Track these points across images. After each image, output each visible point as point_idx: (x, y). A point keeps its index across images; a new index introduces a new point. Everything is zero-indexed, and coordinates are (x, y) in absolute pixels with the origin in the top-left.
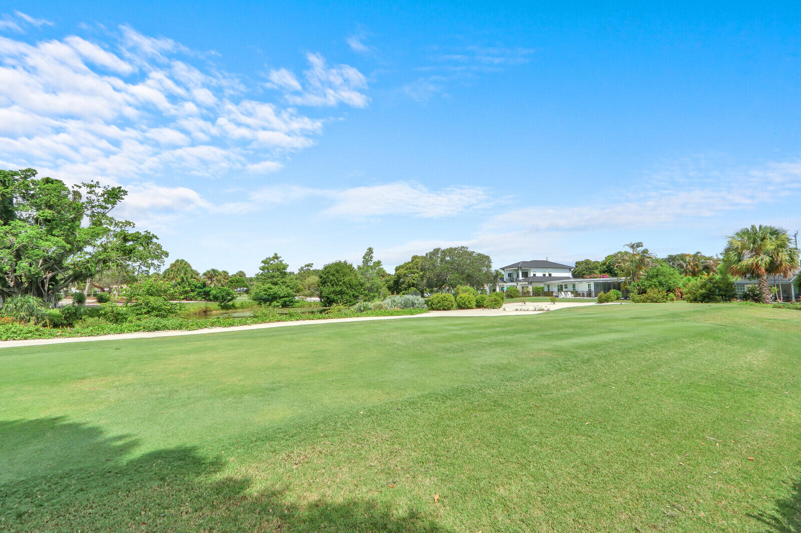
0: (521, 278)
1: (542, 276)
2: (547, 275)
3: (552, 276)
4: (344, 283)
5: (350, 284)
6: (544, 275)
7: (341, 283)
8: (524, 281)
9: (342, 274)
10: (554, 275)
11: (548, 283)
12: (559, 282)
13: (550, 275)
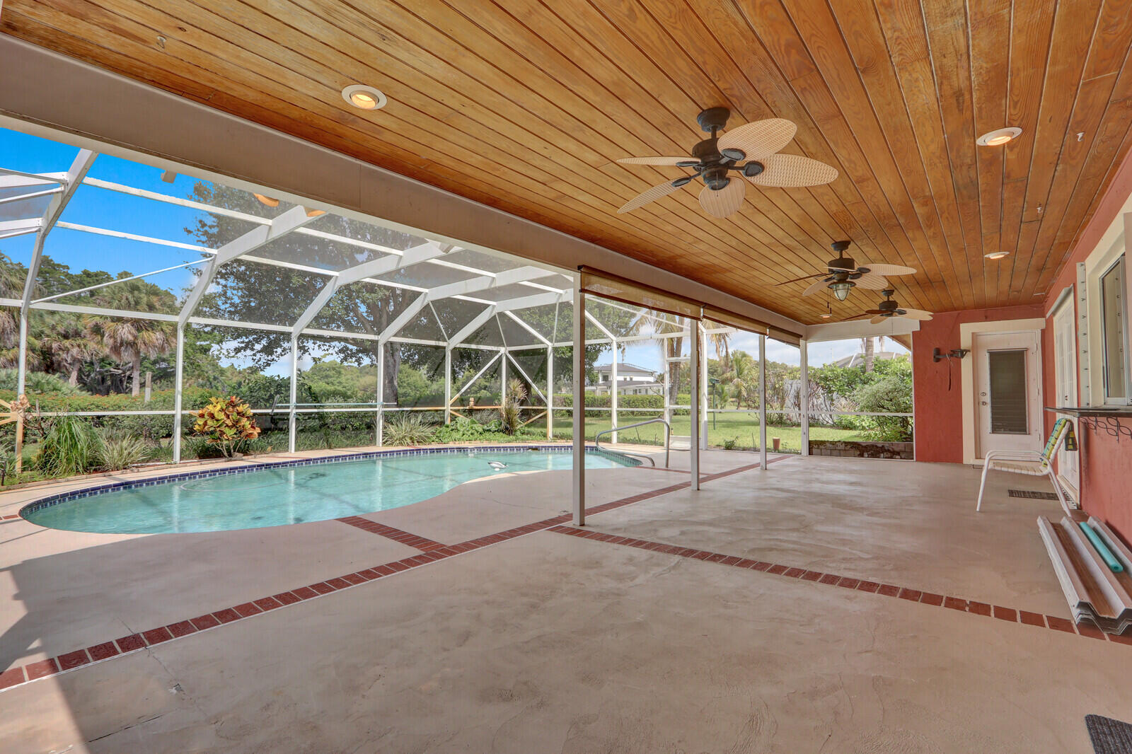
0: (601, 381)
1: (623, 380)
2: (628, 379)
3: (634, 380)
4: (408, 384)
5: (415, 386)
6: (625, 379)
7: (405, 385)
8: (604, 384)
9: (406, 375)
10: (636, 379)
11: (625, 387)
12: (634, 387)
13: (631, 379)
